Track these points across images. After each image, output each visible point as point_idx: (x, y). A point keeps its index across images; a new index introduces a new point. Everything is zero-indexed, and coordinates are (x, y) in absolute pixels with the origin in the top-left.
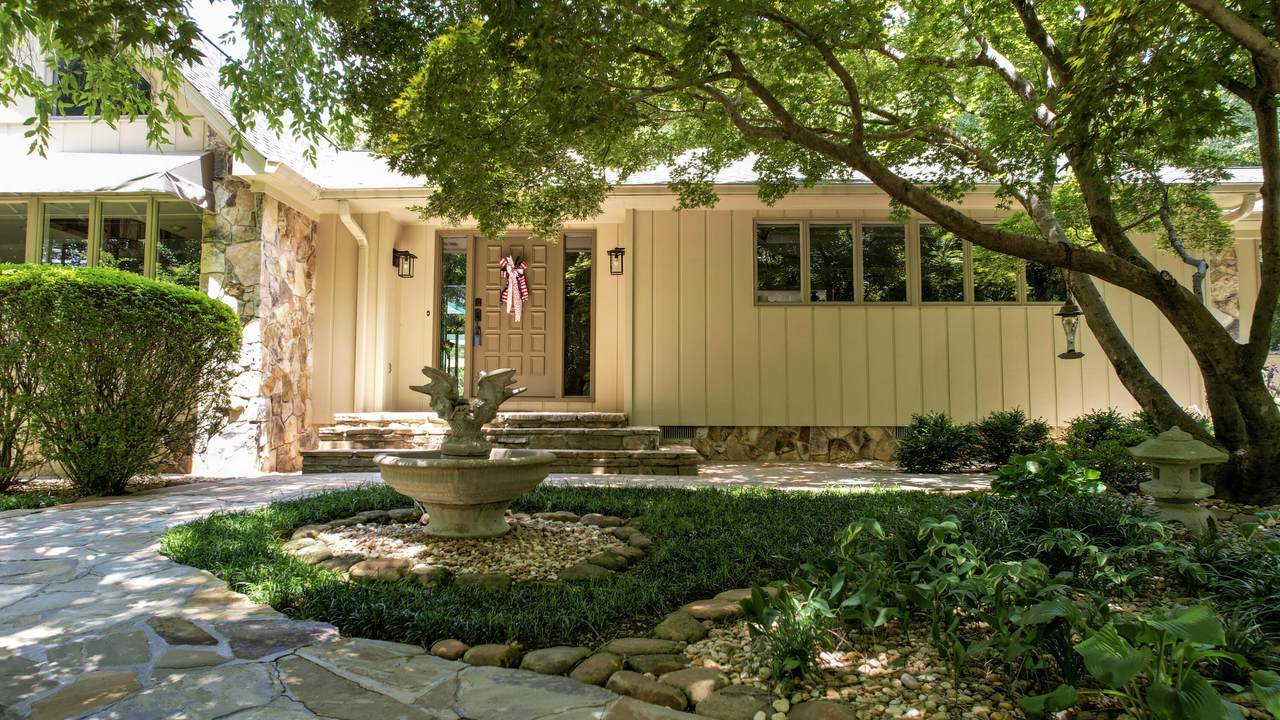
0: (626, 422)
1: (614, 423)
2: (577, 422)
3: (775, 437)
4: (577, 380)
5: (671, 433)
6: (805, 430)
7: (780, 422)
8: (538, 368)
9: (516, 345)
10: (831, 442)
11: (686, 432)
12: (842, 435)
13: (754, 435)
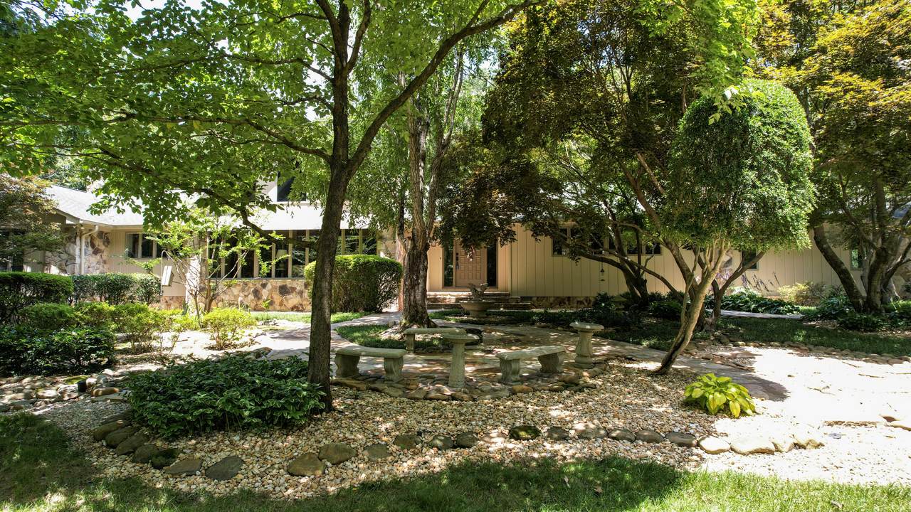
0: (509, 295)
1: (506, 295)
2: (494, 295)
3: (559, 300)
4: (492, 279)
5: (523, 299)
6: (569, 298)
7: (561, 295)
8: (478, 277)
9: (478, 269)
10: (578, 302)
11: (530, 298)
12: (581, 299)
13: (552, 300)
